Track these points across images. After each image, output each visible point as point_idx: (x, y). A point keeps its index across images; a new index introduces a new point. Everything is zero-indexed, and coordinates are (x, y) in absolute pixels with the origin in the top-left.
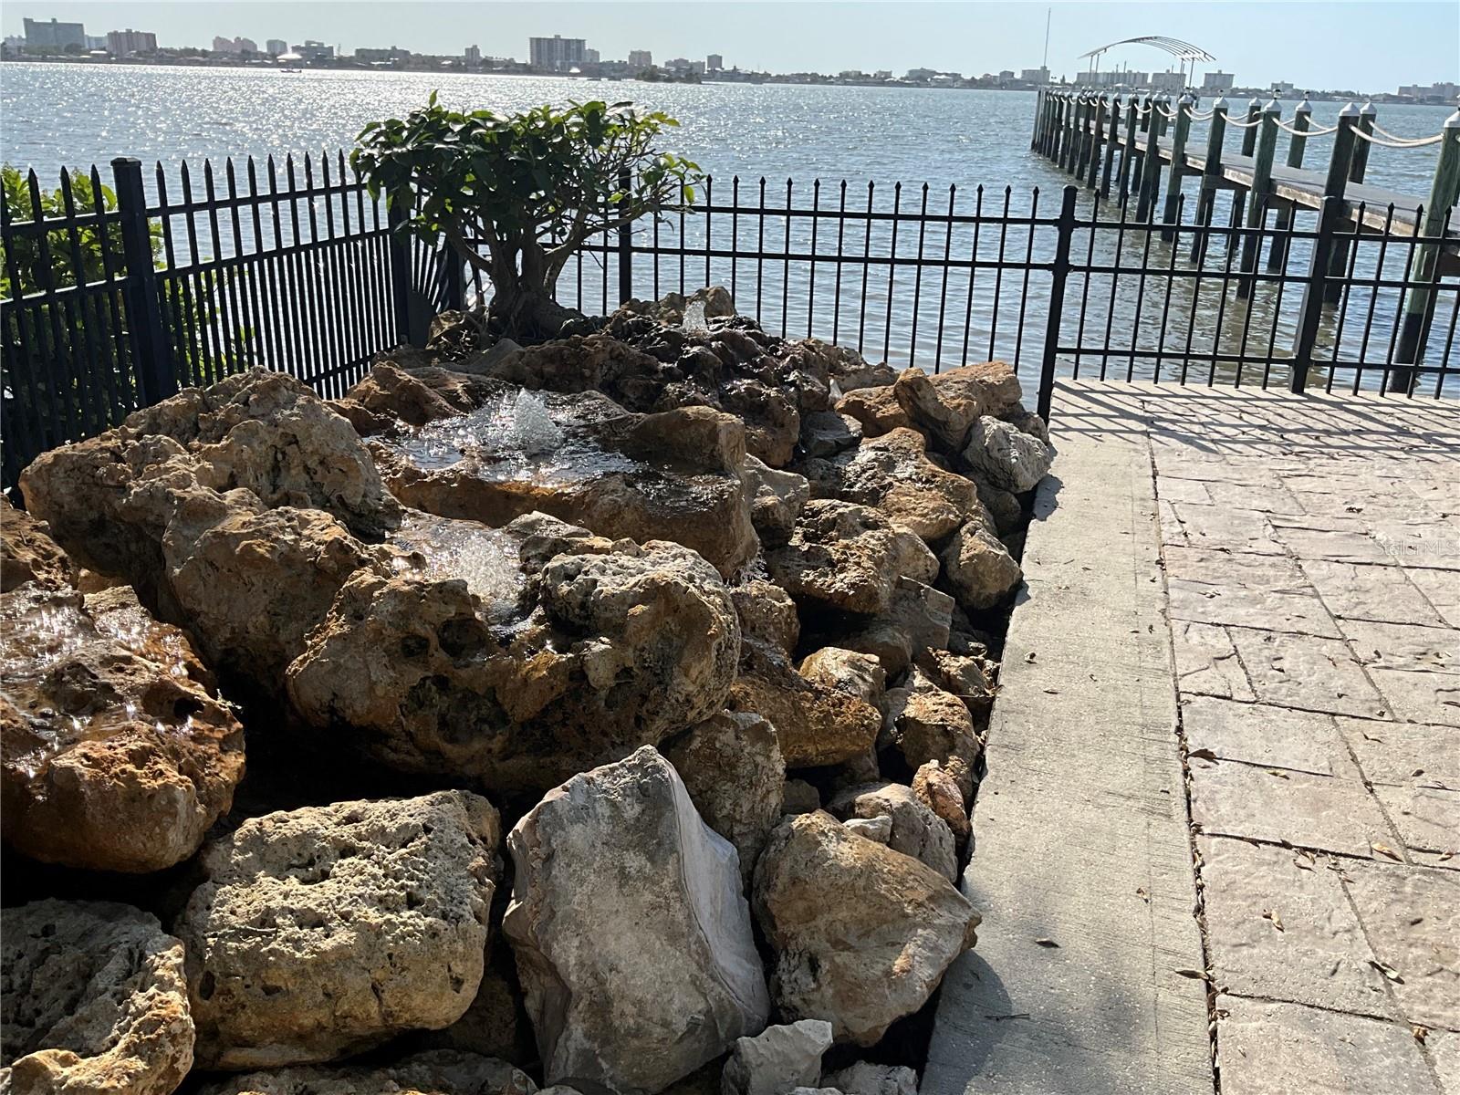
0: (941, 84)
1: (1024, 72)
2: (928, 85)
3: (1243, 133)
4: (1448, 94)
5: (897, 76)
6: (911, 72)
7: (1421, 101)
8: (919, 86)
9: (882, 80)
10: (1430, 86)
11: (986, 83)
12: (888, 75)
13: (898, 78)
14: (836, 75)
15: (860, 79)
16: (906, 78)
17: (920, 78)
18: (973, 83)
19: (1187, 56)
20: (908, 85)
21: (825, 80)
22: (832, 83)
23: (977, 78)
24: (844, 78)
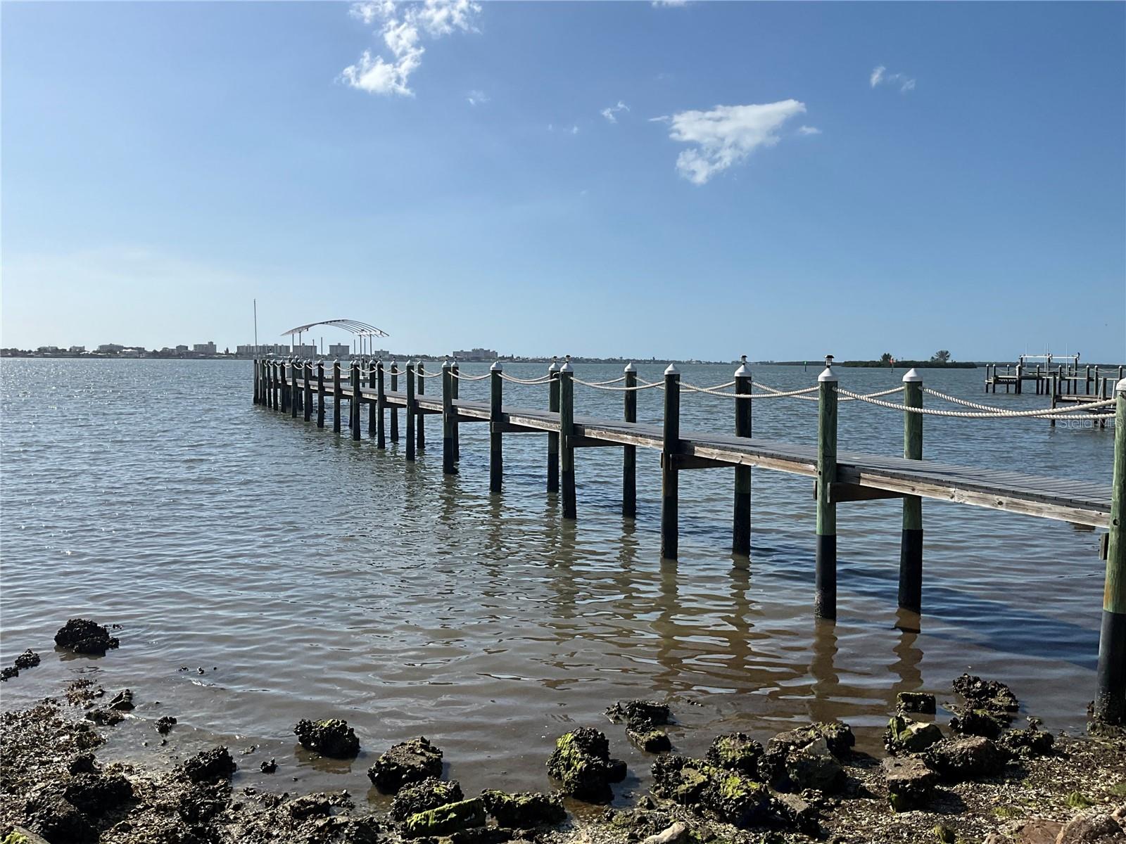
0: (128, 356)
1: (195, 346)
2: (118, 357)
3: (549, 386)
4: (482, 355)
5: (90, 349)
6: (101, 347)
7: (468, 360)
8: (110, 357)
9: (77, 353)
10: (470, 351)
11: (166, 354)
12: (82, 349)
13: (91, 351)
14: (34, 349)
15: (57, 353)
16: (98, 352)
17: (110, 352)
18: (155, 355)
19: (364, 333)
20: (101, 357)
21: (25, 354)
22: (32, 356)
23: (159, 350)
24: (42, 352)
